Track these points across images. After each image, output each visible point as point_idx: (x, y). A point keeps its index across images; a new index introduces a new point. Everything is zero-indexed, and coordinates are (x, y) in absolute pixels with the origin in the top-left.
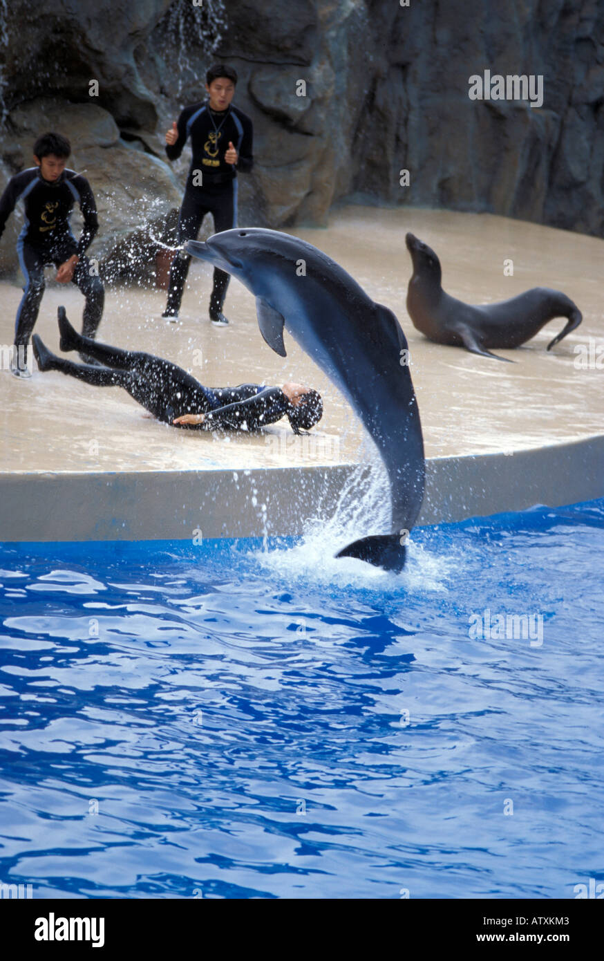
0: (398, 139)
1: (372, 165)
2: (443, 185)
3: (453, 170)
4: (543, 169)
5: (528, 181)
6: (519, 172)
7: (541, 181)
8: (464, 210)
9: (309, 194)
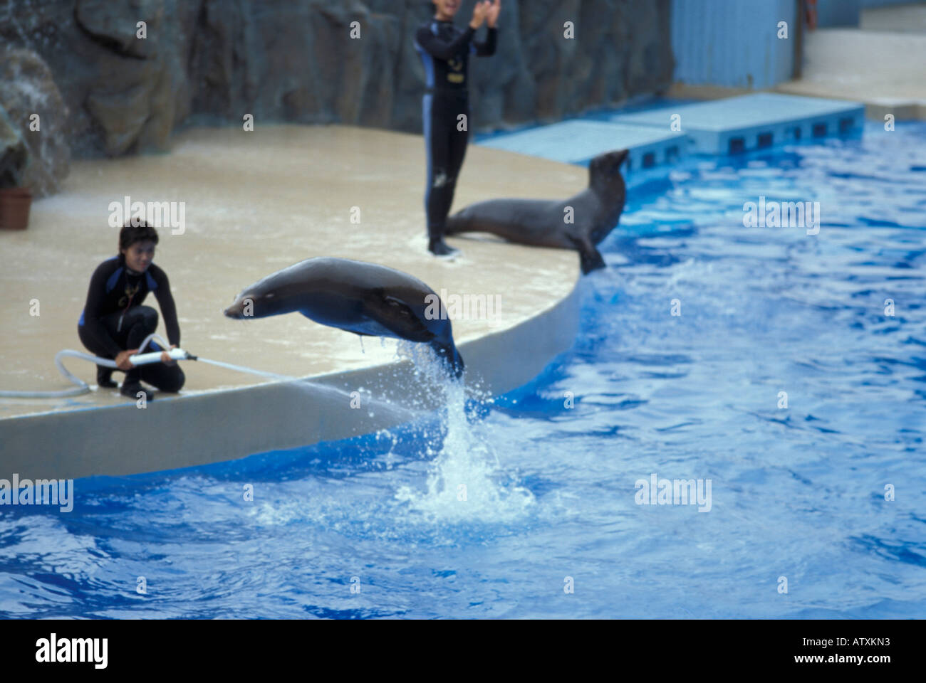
0: (235, 58)
1: (212, 85)
2: (287, 99)
3: (294, 83)
4: (388, 74)
5: (373, 87)
6: (363, 79)
7: (386, 87)
8: (310, 123)
9: (148, 120)
